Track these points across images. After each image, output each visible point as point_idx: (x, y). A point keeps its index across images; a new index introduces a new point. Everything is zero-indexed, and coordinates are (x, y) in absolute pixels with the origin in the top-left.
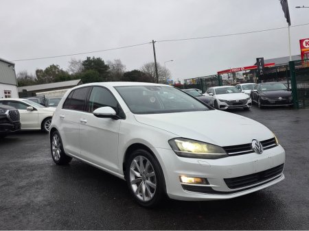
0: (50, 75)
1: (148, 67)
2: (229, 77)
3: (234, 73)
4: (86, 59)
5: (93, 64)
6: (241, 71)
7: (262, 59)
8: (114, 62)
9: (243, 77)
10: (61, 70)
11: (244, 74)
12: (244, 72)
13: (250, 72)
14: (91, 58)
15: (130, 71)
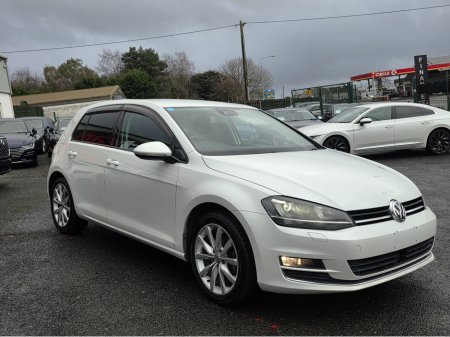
0: (67, 76)
1: (232, 65)
2: (370, 87)
3: (379, 79)
4: (128, 51)
5: (139, 59)
6: (391, 75)
7: (424, 57)
8: (175, 57)
9: (393, 87)
10: (86, 69)
11: (396, 81)
12: (397, 78)
13: (406, 79)
14: (137, 49)
15: (202, 72)
